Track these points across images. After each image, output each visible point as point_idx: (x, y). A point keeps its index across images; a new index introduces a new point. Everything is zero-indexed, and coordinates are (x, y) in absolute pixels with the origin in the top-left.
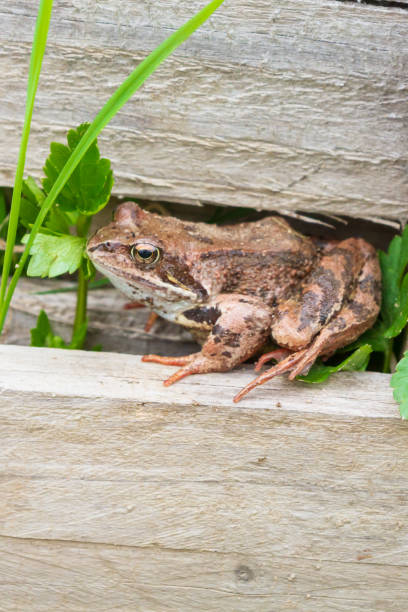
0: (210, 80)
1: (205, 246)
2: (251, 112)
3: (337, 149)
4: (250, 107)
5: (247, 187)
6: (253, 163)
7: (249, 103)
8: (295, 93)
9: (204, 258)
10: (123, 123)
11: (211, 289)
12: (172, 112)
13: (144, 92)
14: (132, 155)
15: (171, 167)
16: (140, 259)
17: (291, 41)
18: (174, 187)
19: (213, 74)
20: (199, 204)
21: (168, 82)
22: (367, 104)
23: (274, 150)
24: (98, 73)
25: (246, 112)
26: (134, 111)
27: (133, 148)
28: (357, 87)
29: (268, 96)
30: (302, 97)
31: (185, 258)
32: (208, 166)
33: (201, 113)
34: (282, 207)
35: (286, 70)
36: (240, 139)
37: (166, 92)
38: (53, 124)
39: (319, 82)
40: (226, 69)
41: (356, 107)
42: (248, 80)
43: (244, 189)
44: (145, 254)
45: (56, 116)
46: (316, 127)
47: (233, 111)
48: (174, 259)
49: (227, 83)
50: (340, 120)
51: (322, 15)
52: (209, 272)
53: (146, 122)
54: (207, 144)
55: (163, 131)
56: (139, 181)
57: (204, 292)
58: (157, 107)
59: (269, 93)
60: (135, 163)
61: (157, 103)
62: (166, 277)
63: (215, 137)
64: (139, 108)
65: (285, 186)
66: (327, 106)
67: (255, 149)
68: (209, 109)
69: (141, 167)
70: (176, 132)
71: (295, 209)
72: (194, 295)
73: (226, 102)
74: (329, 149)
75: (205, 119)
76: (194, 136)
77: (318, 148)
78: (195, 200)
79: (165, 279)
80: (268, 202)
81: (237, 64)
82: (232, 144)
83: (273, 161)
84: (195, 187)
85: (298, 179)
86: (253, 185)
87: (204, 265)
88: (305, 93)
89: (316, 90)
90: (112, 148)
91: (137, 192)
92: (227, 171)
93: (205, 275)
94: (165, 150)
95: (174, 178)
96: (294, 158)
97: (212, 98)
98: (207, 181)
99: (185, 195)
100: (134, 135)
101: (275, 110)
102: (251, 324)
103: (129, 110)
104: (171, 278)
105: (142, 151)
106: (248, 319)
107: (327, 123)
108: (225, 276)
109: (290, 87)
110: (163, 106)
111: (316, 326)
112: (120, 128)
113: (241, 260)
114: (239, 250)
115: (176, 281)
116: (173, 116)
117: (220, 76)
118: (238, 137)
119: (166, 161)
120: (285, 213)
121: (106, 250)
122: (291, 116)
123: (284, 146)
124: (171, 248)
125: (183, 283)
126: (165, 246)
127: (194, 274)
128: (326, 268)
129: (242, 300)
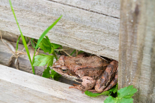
1: (79, 66)
4: (88, 34)
6: (90, 45)
7: (88, 33)
9: (78, 69)
10: (61, 32)
11: (81, 76)
12: (71, 32)
14: (64, 39)
16: (63, 71)
17: (95, 22)
22: (114, 38)
23: (94, 43)
25: (87, 35)
27: (64, 37)
28: (111, 34)
30: (99, 34)
31: (74, 70)
32: (80, 44)
33: (77, 33)
35: (95, 28)
39: (102, 31)
41: (111, 38)
42: (86, 28)
43: (89, 50)
44: (64, 70)
46: (103, 40)
47: (84, 34)
48: (71, 71)
49: (82, 28)
50: (108, 40)
51: (102, 18)
52: (80, 73)
53: (66, 33)
54: (79, 39)
55: (70, 35)
56: (66, 44)
57: (79, 77)
58: (68, 30)
59: (92, 32)
61: (68, 29)
63: (81, 38)
64: (64, 30)
65: (97, 51)
66: (105, 36)
67: (90, 42)
68: (79, 33)
69: (66, 41)
70: (72, 36)
71: (100, 55)
72: (77, 77)
73: (82, 32)
74: (106, 45)
76: (77, 37)
77: (104, 45)
79: (69, 75)
80: (94, 53)
81: (84, 25)
83: (94, 45)
84: (78, 47)
85: (100, 50)
86: (91, 49)
87: (79, 71)
88: (100, 33)
89: (102, 33)
91: (66, 46)
92: (84, 45)
94: (71, 39)
95: (73, 45)
96: (99, 46)
97: (79, 31)
98: (80, 47)
99: (76, 48)
100: (64, 35)
101: (94, 35)
102: (88, 85)
103: (62, 30)
104: (70, 75)
105: (66, 38)
106: (87, 84)
107: (105, 40)
109: (96, 31)
110: (69, 30)
112: (61, 33)
116: (71, 33)
117: (80, 26)
118: (86, 39)
119: (72, 41)
120: (98, 56)
121: (56, 68)
122: (97, 37)
123: (96, 43)
127: (76, 73)
128: (107, 72)
129: (87, 79)
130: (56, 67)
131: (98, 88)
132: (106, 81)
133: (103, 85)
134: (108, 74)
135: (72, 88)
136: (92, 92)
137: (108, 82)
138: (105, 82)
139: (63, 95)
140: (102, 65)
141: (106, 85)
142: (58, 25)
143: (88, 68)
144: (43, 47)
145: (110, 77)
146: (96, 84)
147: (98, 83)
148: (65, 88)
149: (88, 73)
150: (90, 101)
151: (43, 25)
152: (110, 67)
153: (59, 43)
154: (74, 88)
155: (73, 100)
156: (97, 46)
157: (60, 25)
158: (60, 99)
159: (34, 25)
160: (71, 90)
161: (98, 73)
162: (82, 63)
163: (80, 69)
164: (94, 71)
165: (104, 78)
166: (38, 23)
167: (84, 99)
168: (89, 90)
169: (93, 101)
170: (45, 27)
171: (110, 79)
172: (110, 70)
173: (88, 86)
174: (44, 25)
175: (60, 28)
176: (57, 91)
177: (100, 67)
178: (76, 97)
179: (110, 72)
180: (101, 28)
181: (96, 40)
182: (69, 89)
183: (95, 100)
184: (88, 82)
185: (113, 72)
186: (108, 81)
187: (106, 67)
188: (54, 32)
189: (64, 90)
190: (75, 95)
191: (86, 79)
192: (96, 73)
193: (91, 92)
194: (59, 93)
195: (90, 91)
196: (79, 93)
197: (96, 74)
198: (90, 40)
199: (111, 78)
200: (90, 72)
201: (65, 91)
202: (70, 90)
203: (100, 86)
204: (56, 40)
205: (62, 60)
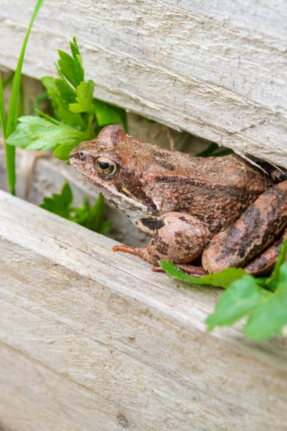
0: (188, 27)
1: (163, 170)
2: (216, 60)
3: (278, 107)
4: (216, 56)
5: (211, 123)
6: (216, 104)
7: (216, 53)
8: (250, 51)
9: (158, 179)
10: (129, 51)
11: (162, 205)
12: (161, 49)
13: (144, 28)
14: (135, 79)
15: (160, 94)
16: (100, 170)
17: (247, 4)
18: (162, 111)
19: (190, 22)
20: (179, 130)
21: (159, 24)
23: (231, 96)
24: (115, 7)
25: (213, 59)
26: (137, 43)
27: (135, 73)
29: (229, 49)
30: (254, 55)
31: (141, 176)
32: (185, 100)
33: (181, 54)
34: (236, 147)
35: (242, 29)
36: (207, 82)
37: (158, 31)
38: (85, 43)
39: (266, 44)
40: (199, 19)
42: (214, 32)
43: (209, 125)
44: (105, 166)
45: (87, 37)
46: (263, 84)
47: (204, 57)
48: (130, 174)
49: (201, 33)
50: (282, 82)
52: (161, 192)
53: (142, 51)
54: (184, 81)
55: (156, 64)
56: (139, 100)
57: (154, 206)
58: (151, 42)
59: (230, 46)
60: (137, 86)
61: (152, 39)
62: (121, 188)
63: (190, 76)
64: (140, 41)
65: (238, 130)
66: (273, 67)
67: (218, 93)
68: (186, 51)
69: (141, 90)
70: (164, 66)
71: (245, 151)
72: (145, 208)
73: (199, 48)
74: (272, 106)
75: (184, 60)
76: (176, 72)
77: (264, 103)
78: (176, 126)
79: (120, 190)
80: (226, 140)
81: (206, 17)
82: (202, 85)
83: (231, 106)
84: (176, 115)
85: (248, 126)
86: (216, 123)
87: (157, 185)
88: (256, 52)
89: (266, 51)
90: (123, 70)
91: (138, 109)
92: (197, 107)
93: (157, 194)
94: (157, 79)
95: (161, 104)
96: (246, 108)
97: (188, 43)
98: (184, 112)
99: (168, 120)
100: (136, 63)
101: (235, 63)
102: (179, 239)
103: (134, 41)
104: (124, 189)
105: (142, 77)
106: (178, 234)
107: (272, 82)
108: (177, 198)
109: (246, 45)
110: (156, 43)
111: (235, 258)
112: (128, 55)
113: (193, 188)
114: (193, 179)
115: (129, 193)
116: (162, 52)
117: (195, 25)
118: (206, 79)
119: (157, 89)
120: (239, 153)
121: (79, 158)
122: (245, 70)
123: (239, 95)
124: (130, 166)
125: (137, 196)
126: (124, 163)
127: (147, 191)
128: (257, 207)
129: (182, 219)
130: (82, 154)
131: (212, 257)
132: (247, 236)
133: (232, 251)
134: (261, 216)
135: (122, 253)
136: (189, 273)
137: (253, 244)
138: (242, 239)
139: (82, 263)
140: (243, 184)
141: (246, 254)
142: (123, 22)
143: (193, 184)
144: (59, 93)
145: (264, 227)
146: (209, 243)
147: (217, 240)
148: (98, 247)
149: (190, 200)
150: (173, 298)
151: (76, 22)
152: (273, 193)
153: (115, 96)
154: (130, 252)
155: (113, 283)
156: (241, 111)
157: (130, 22)
158: (69, 276)
159: (49, 26)
160: (117, 254)
161: (224, 208)
162: (175, 164)
163: (165, 179)
164: (213, 200)
165: (241, 226)
166: (61, 17)
167: (156, 288)
168: (182, 262)
169: (183, 298)
170: (82, 32)
171: (262, 234)
172: (269, 203)
173: (178, 242)
174: (80, 23)
175: (128, 33)
176: (69, 248)
177: (236, 188)
178: (128, 278)
179: (270, 209)
180: (262, 29)
181: (239, 81)
182: (112, 252)
183: (193, 298)
184: (182, 230)
185: (279, 213)
186: (254, 238)
187: (259, 193)
188: (106, 50)
189: (93, 252)
190: (125, 270)
191: (176, 216)
192: (218, 209)
193: (184, 271)
194: (71, 255)
195: (182, 267)
196: (141, 269)
197: (218, 213)
198: (218, 82)
199: (267, 234)
200: (199, 198)
201: (96, 253)
202: (114, 255)
203: (222, 252)
204: (109, 86)
205: (110, 138)
